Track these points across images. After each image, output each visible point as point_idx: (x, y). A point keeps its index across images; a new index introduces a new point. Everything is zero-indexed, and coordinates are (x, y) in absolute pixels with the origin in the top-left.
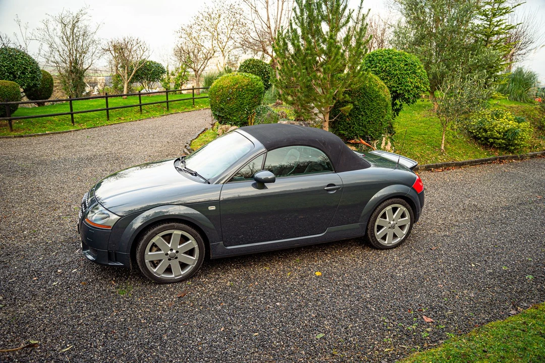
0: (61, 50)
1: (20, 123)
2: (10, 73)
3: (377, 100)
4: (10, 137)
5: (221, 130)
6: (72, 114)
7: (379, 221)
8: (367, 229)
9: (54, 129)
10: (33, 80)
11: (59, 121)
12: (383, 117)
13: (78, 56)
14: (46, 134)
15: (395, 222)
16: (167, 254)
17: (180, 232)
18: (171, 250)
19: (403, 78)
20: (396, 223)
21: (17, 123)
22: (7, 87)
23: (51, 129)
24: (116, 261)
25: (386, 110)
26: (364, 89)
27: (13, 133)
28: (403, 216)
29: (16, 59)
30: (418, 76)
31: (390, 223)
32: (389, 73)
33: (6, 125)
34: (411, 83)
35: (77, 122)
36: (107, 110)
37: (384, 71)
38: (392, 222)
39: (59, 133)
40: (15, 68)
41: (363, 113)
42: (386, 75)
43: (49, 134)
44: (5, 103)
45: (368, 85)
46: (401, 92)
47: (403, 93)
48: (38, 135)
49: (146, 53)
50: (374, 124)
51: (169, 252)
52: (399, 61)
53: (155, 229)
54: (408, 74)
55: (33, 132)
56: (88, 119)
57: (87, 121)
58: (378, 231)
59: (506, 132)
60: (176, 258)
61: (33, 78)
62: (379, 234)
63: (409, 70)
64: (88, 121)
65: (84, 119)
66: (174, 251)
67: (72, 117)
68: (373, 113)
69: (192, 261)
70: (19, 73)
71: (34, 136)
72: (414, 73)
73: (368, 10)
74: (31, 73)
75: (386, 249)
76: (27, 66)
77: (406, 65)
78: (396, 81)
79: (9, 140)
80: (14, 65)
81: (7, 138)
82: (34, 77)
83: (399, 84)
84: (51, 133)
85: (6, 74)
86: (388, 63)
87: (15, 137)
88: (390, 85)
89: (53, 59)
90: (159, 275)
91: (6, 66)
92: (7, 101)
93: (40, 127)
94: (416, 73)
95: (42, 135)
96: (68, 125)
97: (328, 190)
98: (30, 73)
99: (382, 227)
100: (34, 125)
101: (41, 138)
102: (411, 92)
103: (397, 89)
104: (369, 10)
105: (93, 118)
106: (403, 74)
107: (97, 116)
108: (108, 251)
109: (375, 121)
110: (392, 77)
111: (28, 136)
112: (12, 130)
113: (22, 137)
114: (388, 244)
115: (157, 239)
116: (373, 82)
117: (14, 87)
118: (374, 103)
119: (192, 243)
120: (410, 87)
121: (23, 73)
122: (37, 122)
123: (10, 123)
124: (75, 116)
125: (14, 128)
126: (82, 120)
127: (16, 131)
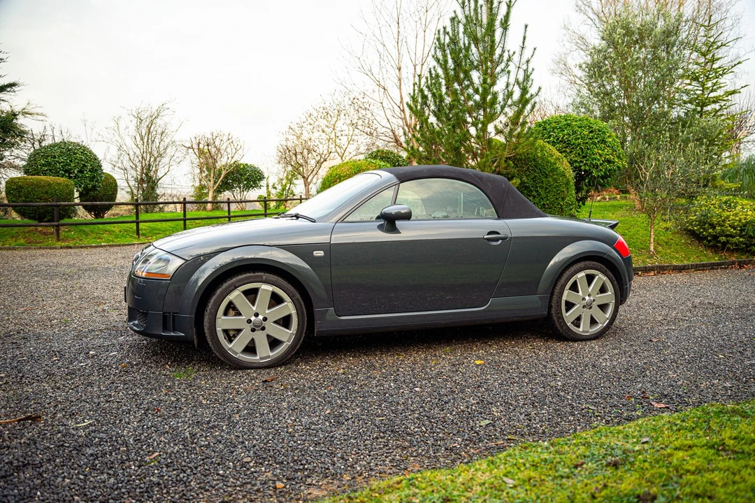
0: (131, 153)
1: (70, 231)
3: (554, 175)
4: (55, 248)
6: (138, 223)
7: (567, 295)
8: (550, 307)
9: (113, 241)
10: (93, 181)
11: (121, 232)
12: (563, 199)
13: (152, 160)
14: (102, 246)
15: (592, 298)
16: (249, 321)
17: (270, 288)
18: (257, 315)
19: (588, 149)
20: (594, 300)
21: (67, 232)
22: (59, 184)
23: (108, 241)
24: (174, 330)
25: (567, 189)
26: (534, 160)
27: (59, 243)
28: (603, 290)
29: (75, 154)
30: (609, 147)
31: (584, 299)
32: (568, 144)
33: (52, 234)
34: (600, 155)
35: (143, 235)
36: (185, 220)
37: (561, 141)
38: (587, 298)
39: (119, 246)
40: (73, 165)
41: (534, 193)
42: (566, 146)
43: (105, 246)
44: (54, 203)
45: (539, 155)
46: (587, 168)
47: (590, 170)
48: (91, 247)
49: (240, 152)
50: (550, 208)
51: (253, 318)
52: (581, 127)
53: (234, 279)
54: (595, 144)
55: (85, 242)
57: (156, 234)
58: (567, 312)
59: (745, 226)
60: (263, 329)
61: (92, 179)
62: (569, 317)
63: (596, 138)
64: (158, 233)
65: (152, 231)
66: (261, 317)
67: (138, 227)
68: (549, 192)
69: (287, 336)
70: (76, 172)
71: (86, 247)
72: (603, 141)
73: (533, 49)
75: (582, 340)
76: (87, 162)
77: (591, 132)
78: (579, 154)
79: (53, 251)
80: (71, 161)
81: (51, 249)
82: (94, 177)
83: (584, 157)
84: (109, 245)
85: (61, 172)
86: (566, 131)
87: (61, 248)
88: (571, 160)
89: (120, 165)
90: (236, 353)
91: (62, 162)
92: (57, 201)
93: (95, 238)
94: (606, 142)
95: (96, 247)
96: (131, 237)
97: (489, 240)
98: (90, 171)
99: (573, 305)
100: (87, 235)
101: (94, 250)
102: (601, 168)
103: (581, 164)
104: (535, 49)
105: (165, 231)
106: (587, 143)
107: (171, 229)
108: (164, 313)
109: (553, 205)
110: (573, 148)
111: (78, 247)
112: (58, 240)
113: (71, 248)
114: (583, 332)
115: (236, 296)
116: (546, 151)
117: (67, 185)
118: (550, 179)
119: (288, 307)
120: (599, 160)
121: (81, 171)
122: (92, 232)
123: (58, 231)
124: (142, 225)
125: (61, 237)
126: (150, 232)
127: (63, 240)
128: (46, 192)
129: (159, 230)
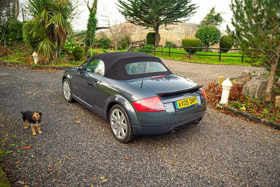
2: (205, 36)
4: (187, 62)
5: (261, 74)
9: (208, 62)
11: (215, 59)
14: (201, 63)
21: (194, 57)
22: (194, 41)
35: (222, 61)
44: (189, 47)
48: (198, 63)
55: (197, 61)
56: (230, 60)
57: (228, 61)
64: (230, 61)
65: (228, 60)
67: (220, 57)
70: (208, 36)
71: (196, 63)
74: (214, 36)
80: (207, 32)
81: (185, 62)
82: (215, 38)
84: (204, 63)
93: (202, 60)
96: (217, 61)
105: (233, 61)
107: (237, 60)
111: (193, 63)
112: (190, 59)
113: (191, 62)
121: (210, 36)
122: (203, 58)
123: (190, 56)
124: (222, 58)
125: (191, 58)
126: (227, 60)
127: (191, 60)
128: (189, 44)
129: (231, 60)
